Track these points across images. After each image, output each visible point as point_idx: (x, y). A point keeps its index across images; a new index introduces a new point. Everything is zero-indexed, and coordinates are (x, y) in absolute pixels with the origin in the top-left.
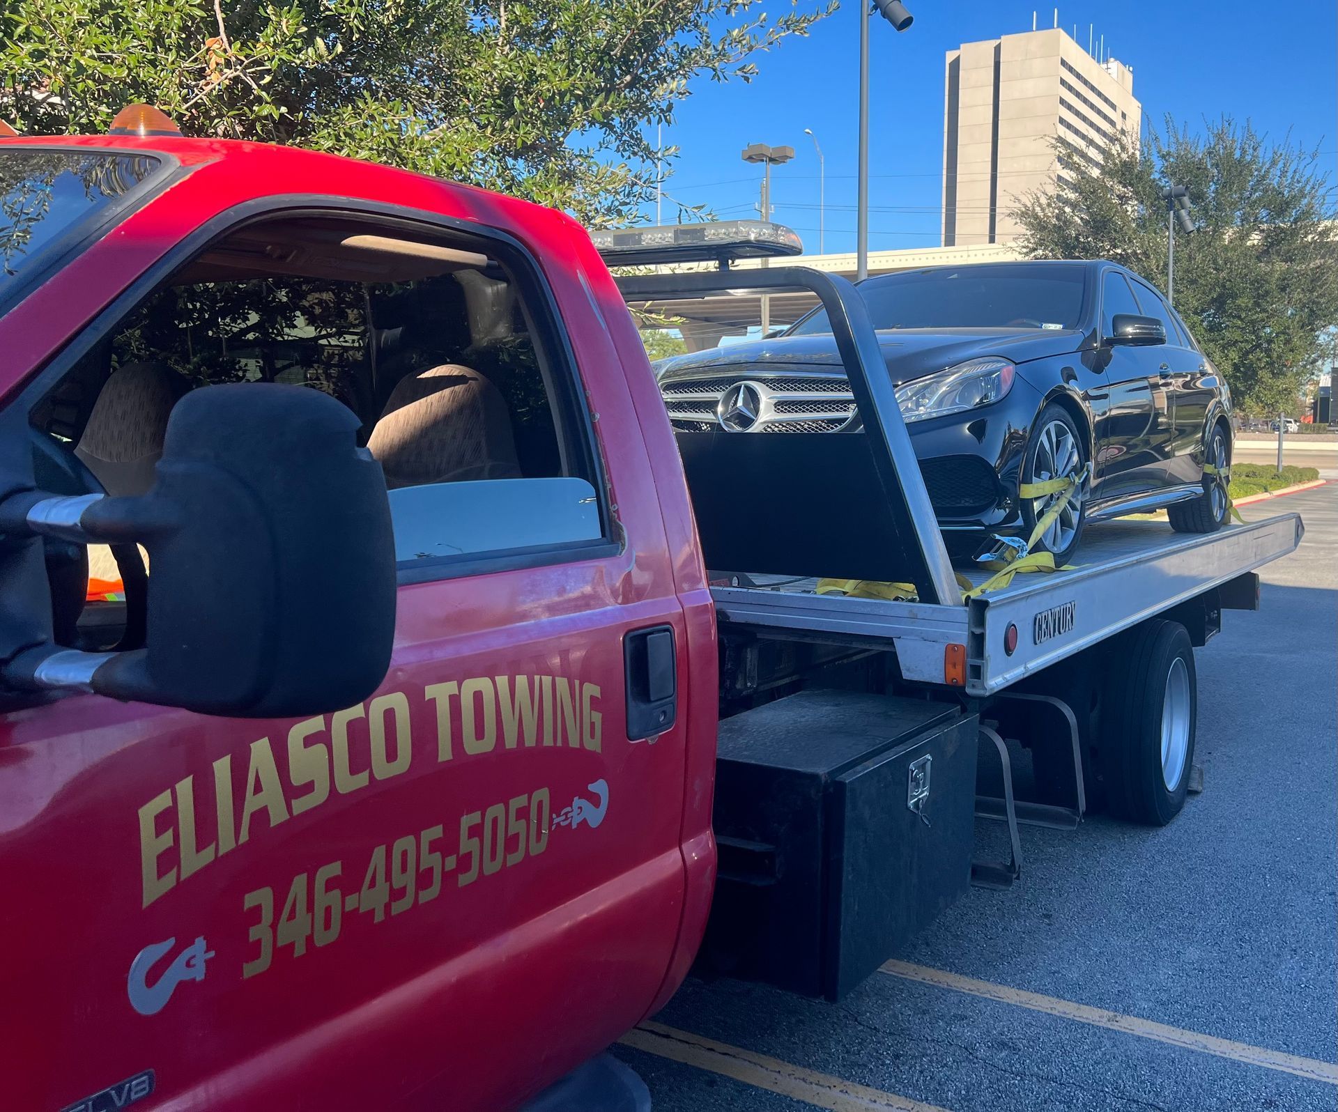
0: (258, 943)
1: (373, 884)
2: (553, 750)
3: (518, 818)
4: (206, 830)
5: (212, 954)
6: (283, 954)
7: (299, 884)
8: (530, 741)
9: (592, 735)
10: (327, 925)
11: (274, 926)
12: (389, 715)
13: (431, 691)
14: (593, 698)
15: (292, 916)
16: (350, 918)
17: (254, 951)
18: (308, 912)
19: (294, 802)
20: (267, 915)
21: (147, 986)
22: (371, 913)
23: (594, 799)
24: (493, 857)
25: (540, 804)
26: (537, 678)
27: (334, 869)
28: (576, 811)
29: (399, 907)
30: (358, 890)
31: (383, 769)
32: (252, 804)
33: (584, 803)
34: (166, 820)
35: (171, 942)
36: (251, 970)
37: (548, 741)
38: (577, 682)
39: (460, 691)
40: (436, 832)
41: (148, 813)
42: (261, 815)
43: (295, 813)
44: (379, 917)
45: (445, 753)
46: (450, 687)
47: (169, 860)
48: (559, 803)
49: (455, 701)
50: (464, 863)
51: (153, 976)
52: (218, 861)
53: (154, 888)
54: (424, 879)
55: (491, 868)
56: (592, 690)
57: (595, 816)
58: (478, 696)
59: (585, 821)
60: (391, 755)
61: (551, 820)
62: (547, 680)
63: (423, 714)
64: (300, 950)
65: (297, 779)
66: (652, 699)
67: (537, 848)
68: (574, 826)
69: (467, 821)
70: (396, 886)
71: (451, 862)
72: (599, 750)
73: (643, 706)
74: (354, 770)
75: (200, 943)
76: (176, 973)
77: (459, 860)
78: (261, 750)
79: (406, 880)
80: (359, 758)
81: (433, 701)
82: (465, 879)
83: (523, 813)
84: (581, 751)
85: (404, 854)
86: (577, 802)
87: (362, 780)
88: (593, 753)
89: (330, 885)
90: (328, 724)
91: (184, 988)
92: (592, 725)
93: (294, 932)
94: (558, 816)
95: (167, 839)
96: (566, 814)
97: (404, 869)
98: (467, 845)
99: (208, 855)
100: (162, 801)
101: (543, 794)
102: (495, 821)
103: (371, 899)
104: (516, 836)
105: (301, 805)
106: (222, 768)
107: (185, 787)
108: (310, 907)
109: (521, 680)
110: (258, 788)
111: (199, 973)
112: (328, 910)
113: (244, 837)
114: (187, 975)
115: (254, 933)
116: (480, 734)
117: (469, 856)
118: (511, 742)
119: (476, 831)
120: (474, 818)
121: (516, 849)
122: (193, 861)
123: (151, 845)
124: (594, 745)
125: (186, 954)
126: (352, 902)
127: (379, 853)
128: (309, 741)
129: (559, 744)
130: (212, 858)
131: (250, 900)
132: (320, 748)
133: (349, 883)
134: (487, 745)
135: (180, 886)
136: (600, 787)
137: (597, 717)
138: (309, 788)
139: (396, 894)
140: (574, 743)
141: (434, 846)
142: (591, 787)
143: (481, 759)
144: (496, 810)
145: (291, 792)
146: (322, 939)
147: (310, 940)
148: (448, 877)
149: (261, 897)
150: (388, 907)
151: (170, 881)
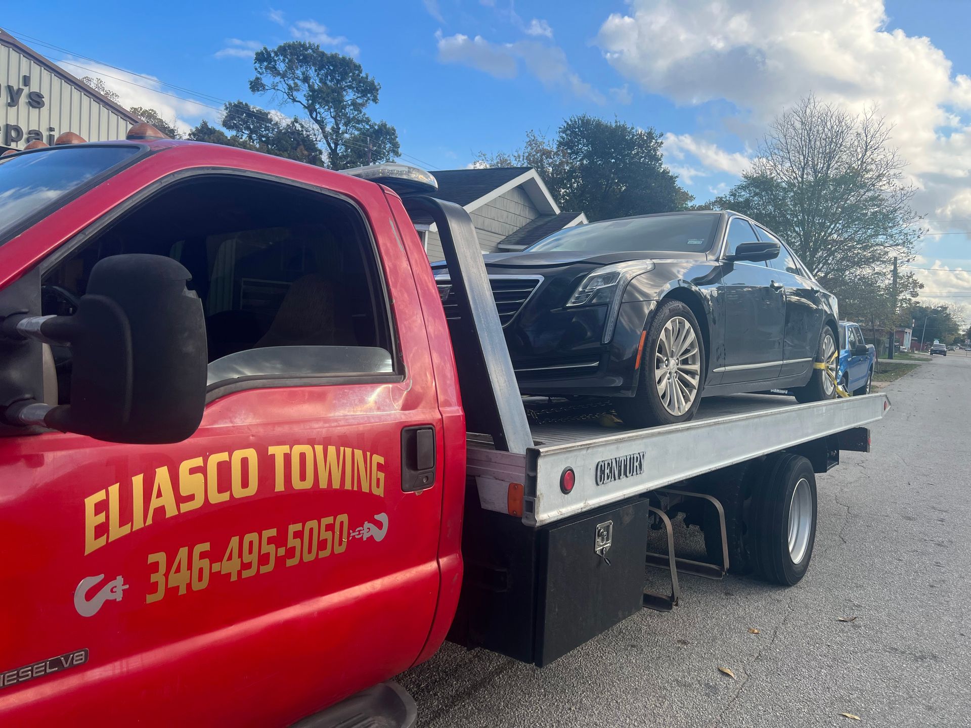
0: (156, 583)
1: (230, 558)
2: (351, 493)
3: (327, 530)
4: (126, 515)
5: (127, 587)
6: (172, 592)
7: (183, 552)
8: (336, 485)
9: (378, 486)
10: (200, 579)
11: (166, 575)
12: (245, 462)
13: (272, 450)
14: (379, 464)
15: (178, 570)
16: (214, 576)
17: (154, 588)
18: (188, 570)
19: (181, 505)
20: (163, 568)
21: (86, 601)
22: (229, 575)
23: (379, 525)
24: (310, 551)
25: (342, 523)
26: (342, 449)
27: (206, 547)
28: (366, 530)
29: (246, 574)
30: (221, 560)
31: (239, 492)
32: (155, 503)
33: (371, 525)
34: (102, 507)
35: (102, 576)
36: (151, 599)
37: (348, 486)
38: (368, 454)
39: (291, 452)
40: (273, 532)
41: (90, 502)
42: (161, 510)
43: (182, 511)
44: (234, 578)
45: (280, 486)
46: (285, 449)
47: (102, 529)
48: (355, 524)
49: (287, 458)
50: (291, 553)
51: (90, 595)
52: (133, 535)
53: (92, 544)
54: (264, 559)
55: (308, 558)
56: (378, 459)
57: (380, 535)
58: (303, 456)
59: (371, 537)
60: (245, 484)
61: (349, 534)
62: (349, 451)
63: (266, 463)
64: (183, 591)
65: (184, 492)
66: (419, 468)
67: (340, 550)
68: (365, 539)
69: (293, 528)
70: (246, 560)
71: (282, 551)
72: (382, 495)
73: (413, 472)
74: (221, 490)
75: (120, 580)
76: (104, 595)
77: (287, 551)
78: (162, 474)
79: (254, 558)
80: (224, 484)
81: (273, 456)
82: (290, 563)
83: (330, 527)
84: (370, 494)
85: (251, 543)
86: (367, 524)
87: (225, 497)
88: (379, 497)
89: (203, 555)
90: (205, 462)
91: (108, 604)
92: (378, 480)
93: (179, 580)
94: (354, 531)
95: (101, 518)
96: (359, 531)
97: (251, 552)
98: (292, 542)
99: (126, 529)
100: (100, 496)
101: (344, 518)
102: (311, 530)
103: (229, 567)
104: (325, 541)
105: (186, 507)
106: (138, 481)
107: (114, 489)
108: (190, 567)
109: (332, 449)
110: (159, 495)
111: (118, 596)
112: (201, 570)
113: (149, 521)
114: (111, 597)
115: (154, 578)
116: (303, 477)
117: (294, 548)
118: (323, 485)
119: (299, 535)
120: (298, 527)
121: (325, 549)
122: (117, 532)
123: (92, 520)
124: (379, 492)
125: (111, 585)
126: (216, 567)
127: (235, 541)
128: (193, 471)
129: (355, 488)
130: (129, 531)
131: (152, 558)
132: (200, 476)
133: (215, 555)
134: (308, 484)
135: (108, 545)
136: (383, 517)
137: (382, 476)
138: (191, 498)
139: (246, 566)
140: (365, 489)
141: (270, 540)
142: (377, 517)
143: (303, 493)
144: (312, 524)
145: (180, 499)
146: (197, 586)
147: (189, 586)
148: (280, 561)
149: (159, 557)
150: (239, 573)
151: (102, 541)
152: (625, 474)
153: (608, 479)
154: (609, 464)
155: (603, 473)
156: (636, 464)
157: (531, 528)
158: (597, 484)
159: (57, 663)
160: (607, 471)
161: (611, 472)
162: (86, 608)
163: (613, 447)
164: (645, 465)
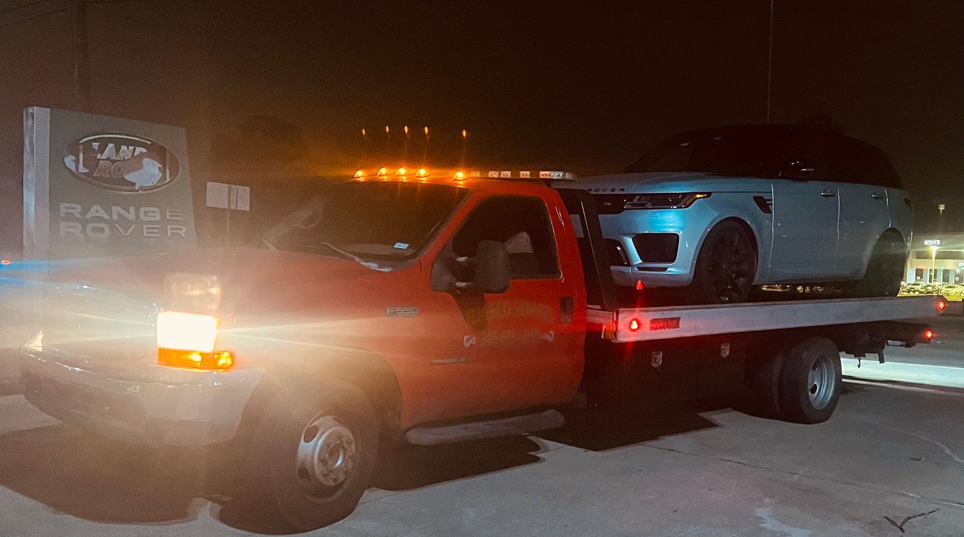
23: (550, 335)
33: (548, 335)
35: (469, 336)
51: (468, 340)
57: (551, 339)
68: (546, 339)
75: (474, 338)
76: (470, 342)
86: (546, 335)
91: (472, 345)
94: (541, 336)
101: (538, 329)
111: (474, 343)
114: (472, 343)
125: (472, 339)
136: (552, 332)
142: (550, 332)
152: (667, 327)
154: (657, 321)
157: (615, 344)
158: (653, 329)
159: (459, 359)
162: (467, 345)
163: (659, 313)
164: (681, 323)
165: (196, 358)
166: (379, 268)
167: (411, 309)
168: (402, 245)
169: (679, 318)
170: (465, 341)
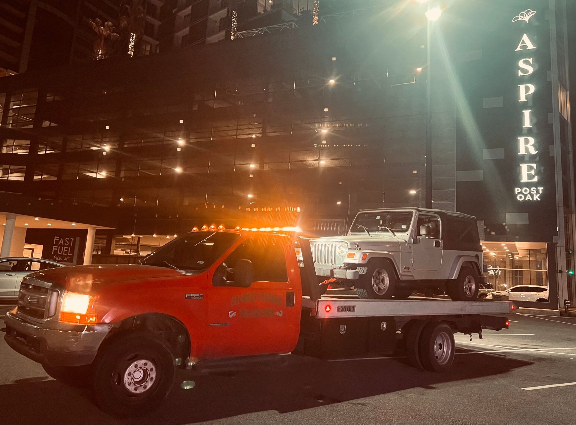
23: (280, 313)
33: (279, 313)
51: (231, 314)
57: (281, 315)
68: (278, 315)
74: (251, 300)
76: (233, 314)
86: (278, 312)
91: (233, 316)
94: (275, 313)
110: (242, 299)
111: (235, 315)
113: (240, 303)
125: (234, 313)
142: (280, 311)
145: (245, 300)
152: (348, 310)
153: (341, 310)
154: (342, 307)
155: (340, 309)
156: (352, 308)
157: (317, 319)
158: (338, 312)
160: (341, 309)
161: (342, 309)
162: (231, 316)
163: (343, 302)
164: (355, 309)
165: (78, 317)
166: (186, 273)
167: (199, 295)
168: (201, 262)
169: (355, 306)
170: (230, 314)
